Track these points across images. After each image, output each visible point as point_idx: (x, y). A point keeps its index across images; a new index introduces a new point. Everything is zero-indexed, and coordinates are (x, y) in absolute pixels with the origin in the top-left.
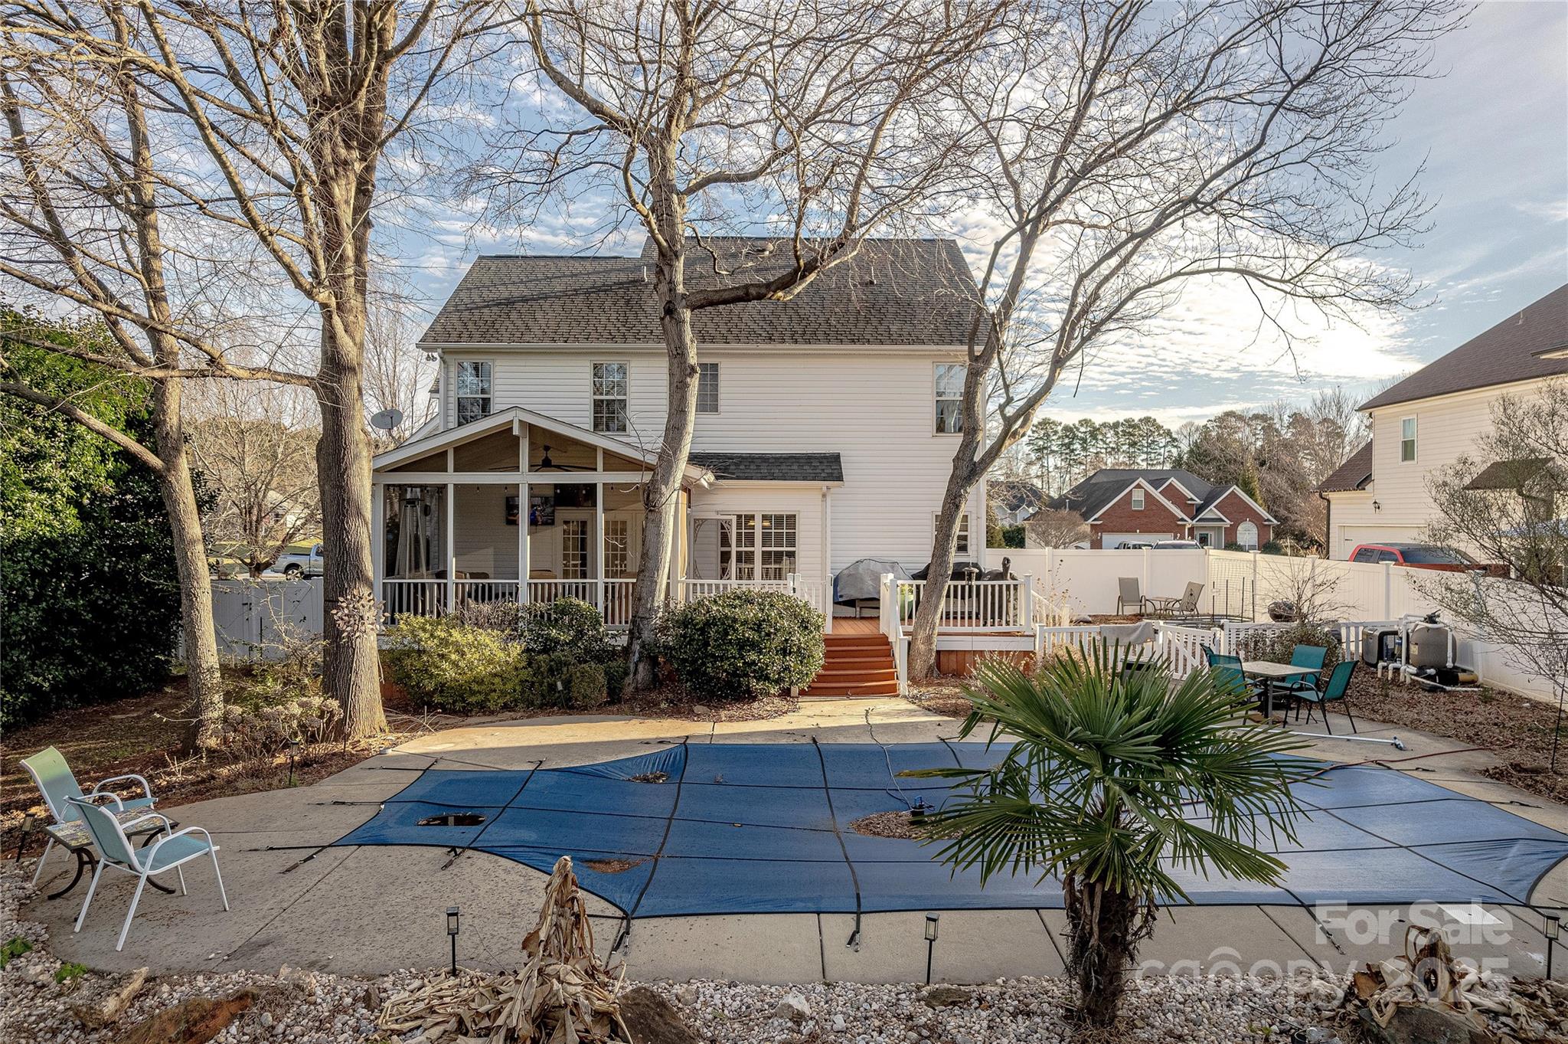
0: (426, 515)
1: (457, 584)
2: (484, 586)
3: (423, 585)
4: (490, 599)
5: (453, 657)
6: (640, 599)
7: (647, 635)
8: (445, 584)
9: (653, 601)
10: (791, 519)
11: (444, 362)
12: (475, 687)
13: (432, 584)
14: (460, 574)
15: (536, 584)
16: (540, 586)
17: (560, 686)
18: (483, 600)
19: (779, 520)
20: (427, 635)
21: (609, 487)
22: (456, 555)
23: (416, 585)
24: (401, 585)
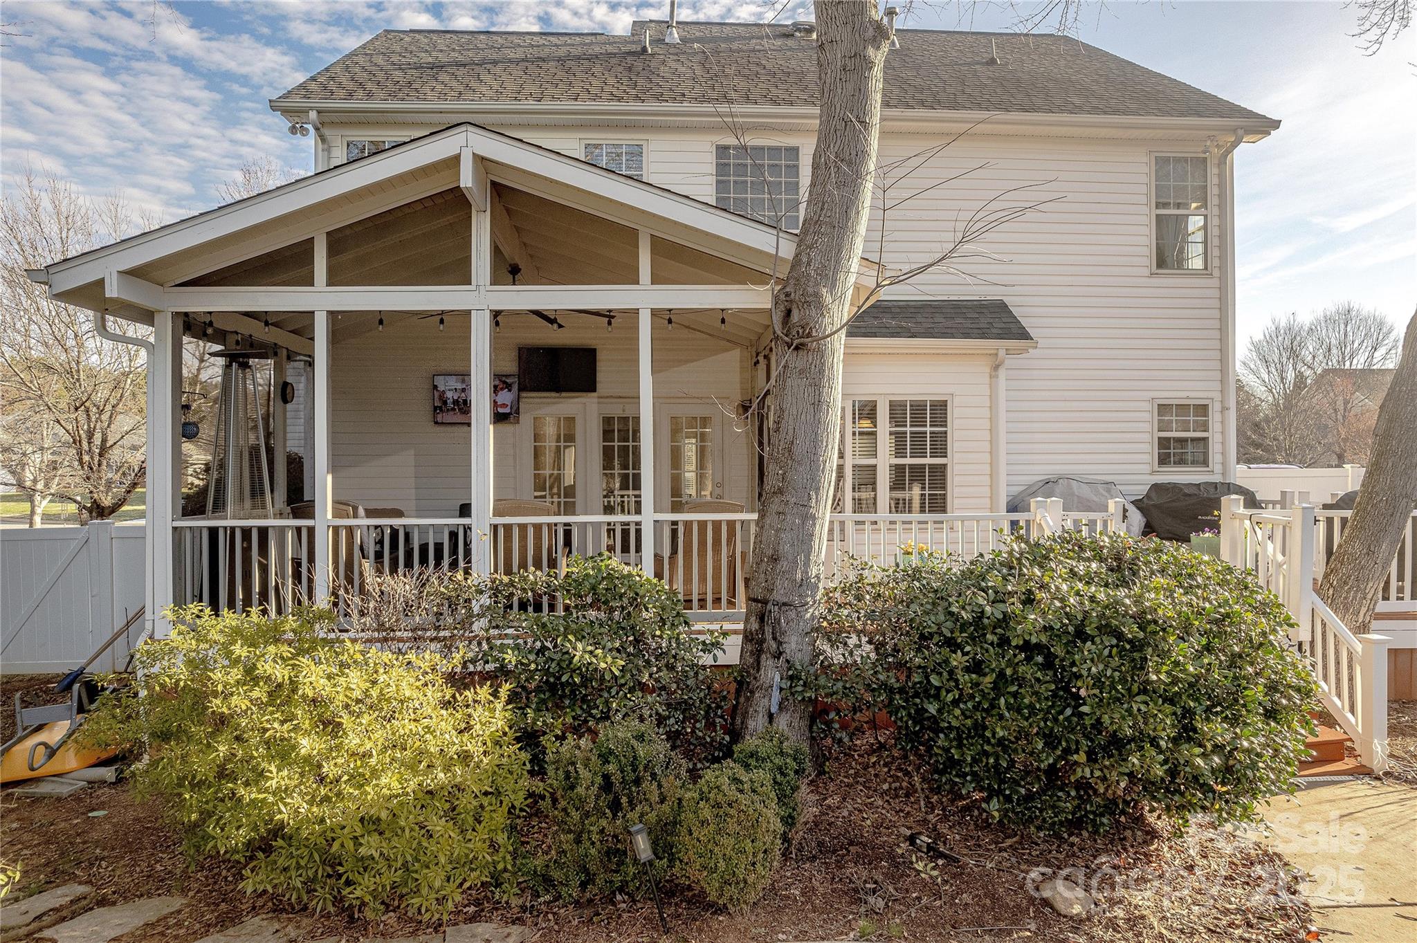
0: (285, 401)
1: (336, 530)
2: (394, 533)
3: (263, 532)
4: (409, 564)
5: (307, 745)
6: (775, 559)
7: (795, 646)
8: (311, 531)
9: (807, 563)
10: (940, 410)
11: (323, 139)
12: (371, 846)
13: (282, 530)
14: (342, 507)
15: (508, 528)
16: (516, 533)
17: (643, 846)
18: (394, 570)
19: (918, 409)
20: (236, 674)
21: (665, 318)
22: (334, 468)
23: (246, 532)
24: (213, 532)
